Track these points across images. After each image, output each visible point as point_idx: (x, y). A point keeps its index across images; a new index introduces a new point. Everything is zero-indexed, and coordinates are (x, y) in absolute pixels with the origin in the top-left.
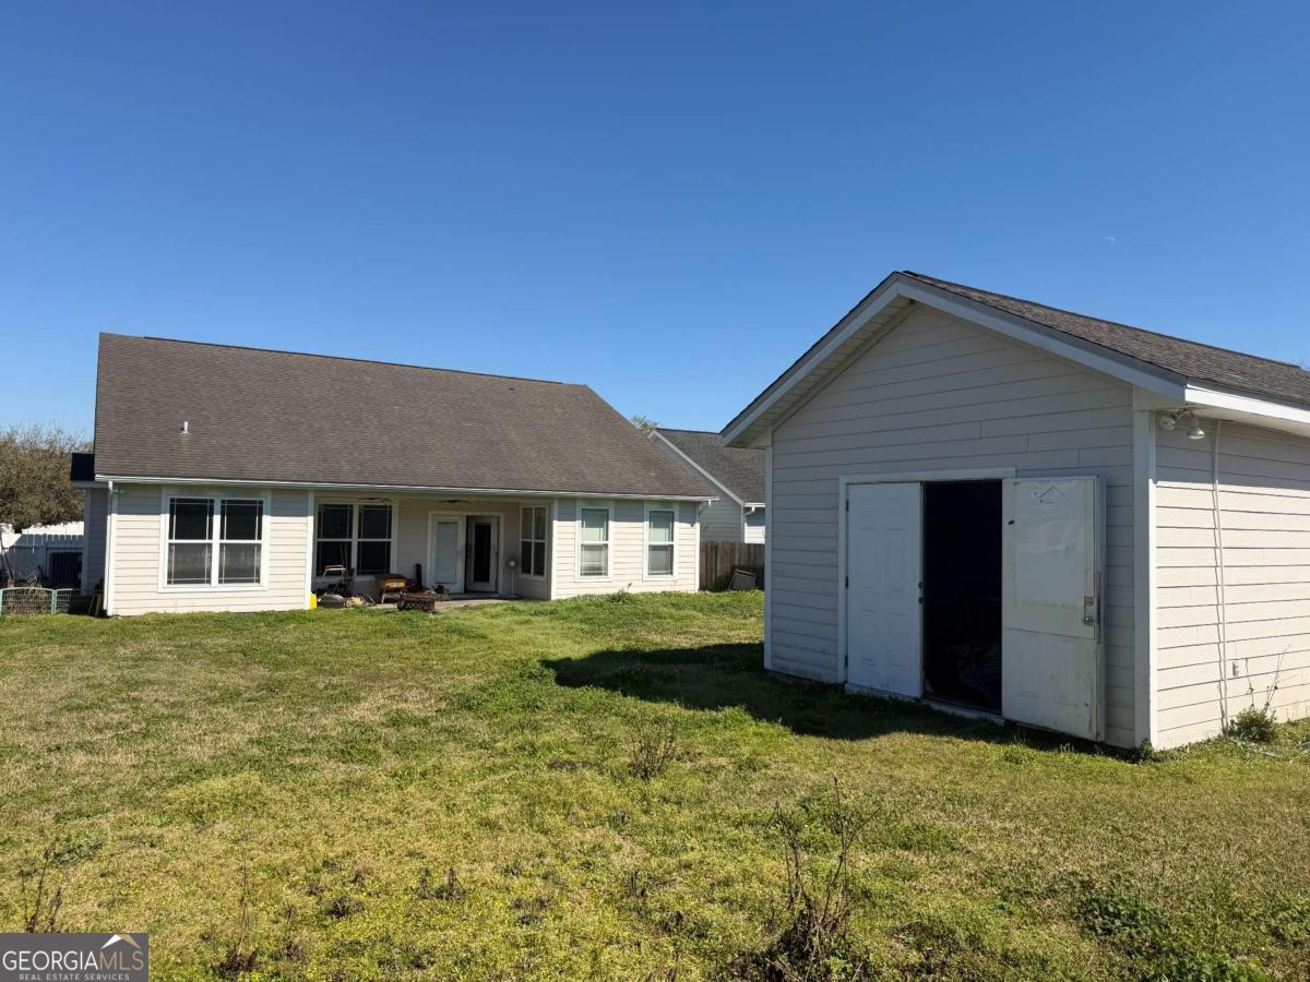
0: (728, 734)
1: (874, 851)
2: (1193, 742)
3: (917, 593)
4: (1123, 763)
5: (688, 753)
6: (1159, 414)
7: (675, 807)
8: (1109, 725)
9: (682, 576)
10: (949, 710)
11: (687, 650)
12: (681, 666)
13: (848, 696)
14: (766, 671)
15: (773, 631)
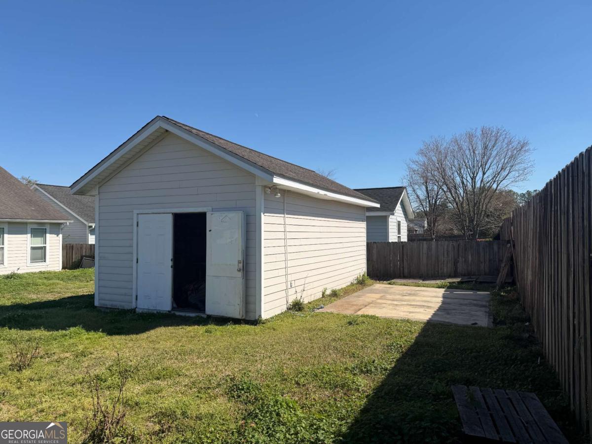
0: (72, 341)
1: (143, 383)
2: (277, 314)
3: (170, 263)
4: (252, 326)
5: (47, 354)
6: (265, 187)
7: (37, 383)
8: (247, 311)
9: (51, 263)
10: (183, 314)
11: (52, 301)
12: (46, 310)
13: (137, 314)
14: (96, 307)
15: (99, 287)
